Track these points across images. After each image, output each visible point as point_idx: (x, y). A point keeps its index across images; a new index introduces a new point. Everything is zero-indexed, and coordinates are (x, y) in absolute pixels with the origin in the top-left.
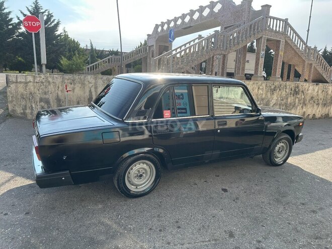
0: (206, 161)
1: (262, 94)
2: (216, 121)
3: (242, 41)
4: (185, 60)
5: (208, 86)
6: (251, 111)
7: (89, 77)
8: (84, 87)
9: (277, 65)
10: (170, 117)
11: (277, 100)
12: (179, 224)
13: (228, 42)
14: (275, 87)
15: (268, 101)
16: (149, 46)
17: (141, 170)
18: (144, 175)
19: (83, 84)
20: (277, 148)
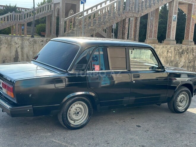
0: (125, 105)
1: (171, 57)
2: (132, 74)
3: (154, 4)
4: (97, 21)
5: (126, 48)
6: (158, 68)
7: (16, 38)
8: (10, 48)
9: (189, 28)
10: (99, 70)
11: (185, 62)
12: (108, 142)
13: (140, 5)
14: (183, 51)
15: (177, 63)
16: (55, 4)
17: (78, 109)
18: (80, 113)
19: (9, 45)
20: (179, 99)
